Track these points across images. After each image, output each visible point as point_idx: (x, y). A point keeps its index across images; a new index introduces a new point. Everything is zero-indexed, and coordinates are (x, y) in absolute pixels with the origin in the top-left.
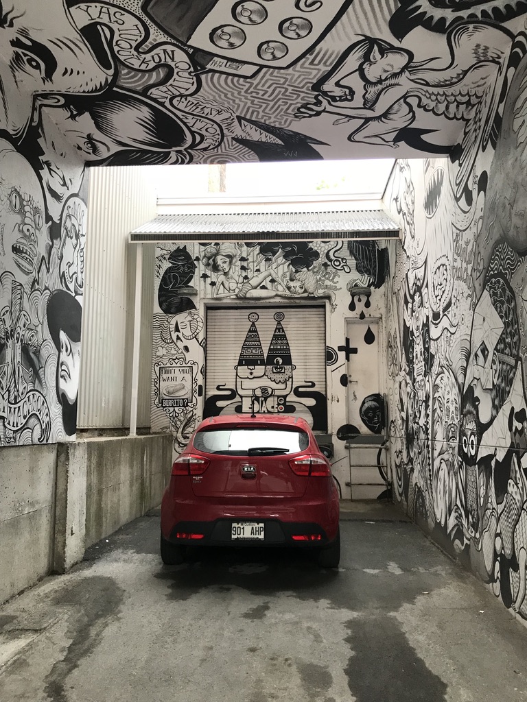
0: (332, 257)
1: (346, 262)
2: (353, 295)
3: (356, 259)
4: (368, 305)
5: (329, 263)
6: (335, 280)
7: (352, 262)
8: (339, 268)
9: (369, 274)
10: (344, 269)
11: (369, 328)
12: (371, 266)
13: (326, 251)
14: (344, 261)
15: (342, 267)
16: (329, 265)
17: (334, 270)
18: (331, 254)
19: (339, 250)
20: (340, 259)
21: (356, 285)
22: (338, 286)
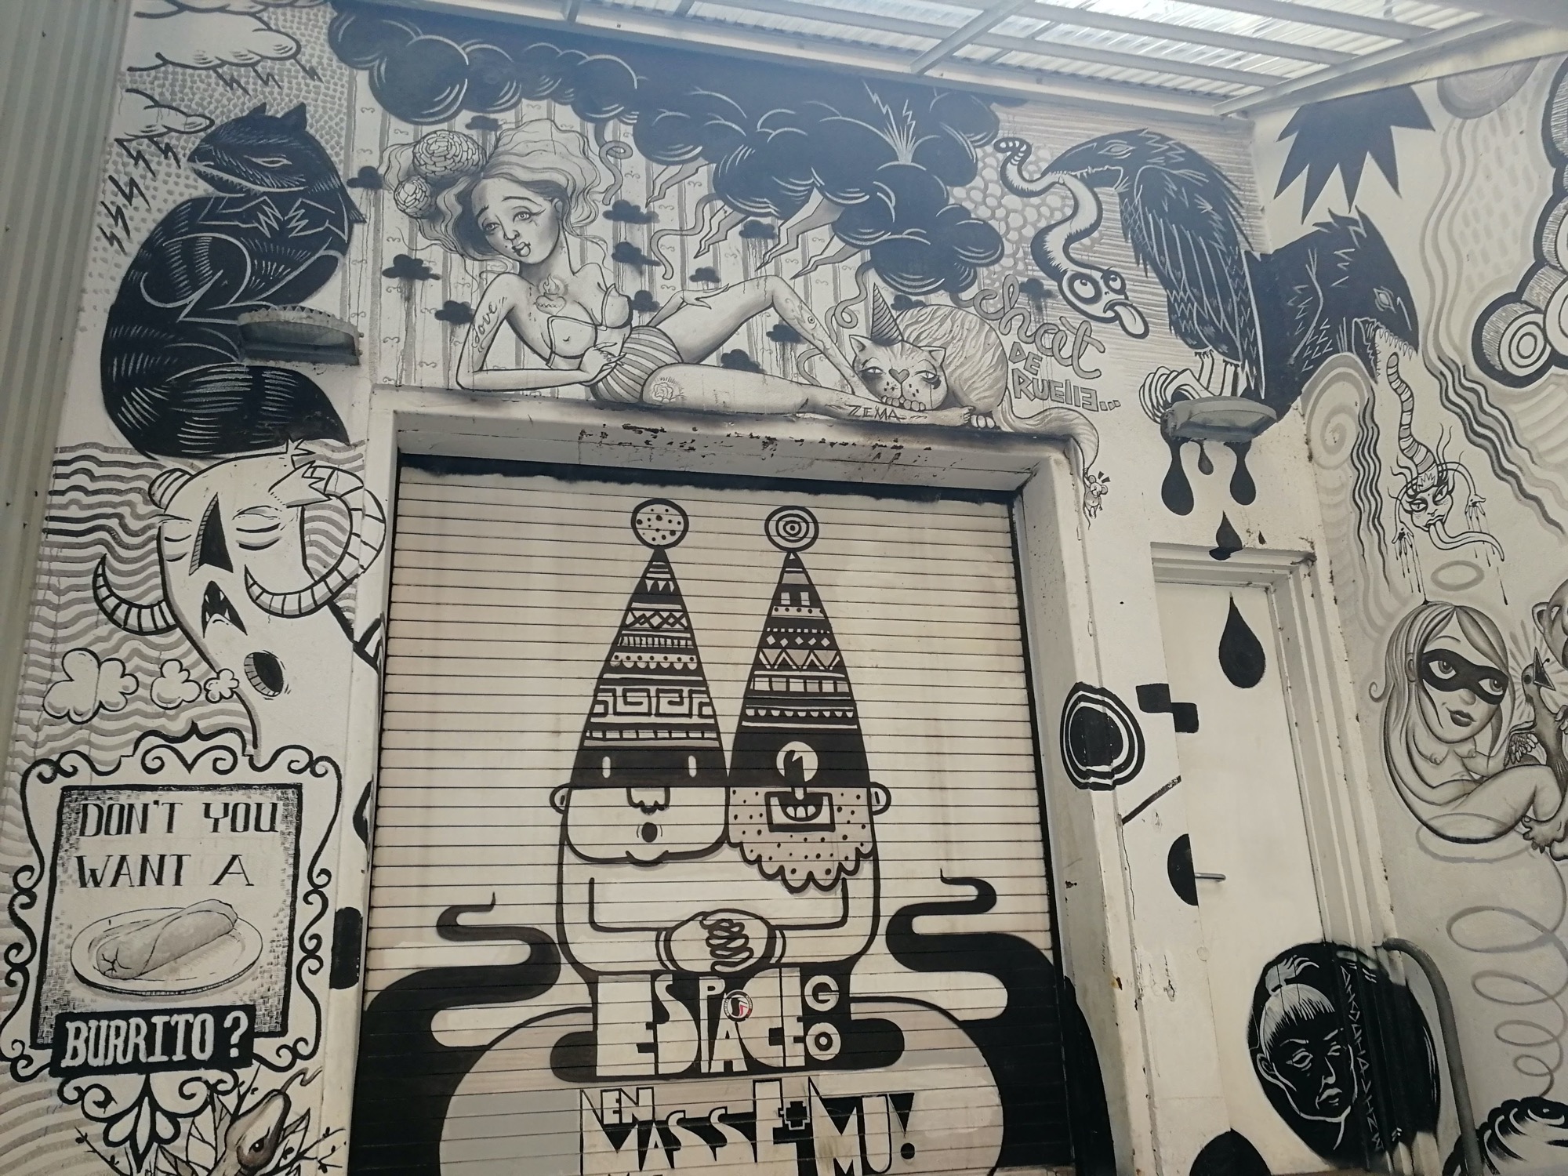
0: (1059, 259)
1: (1122, 291)
2: (1175, 443)
3: (1166, 282)
4: (1243, 489)
5: (1050, 284)
6: (1087, 362)
7: (1150, 293)
8: (1096, 309)
9: (1232, 354)
10: (1118, 317)
11: (1233, 610)
12: (1230, 318)
13: (1030, 232)
14: (1117, 285)
15: (1111, 306)
16: (1049, 294)
17: (1076, 320)
18: (1054, 243)
19: (1087, 233)
20: (1097, 275)
21: (1178, 395)
22: (1105, 390)
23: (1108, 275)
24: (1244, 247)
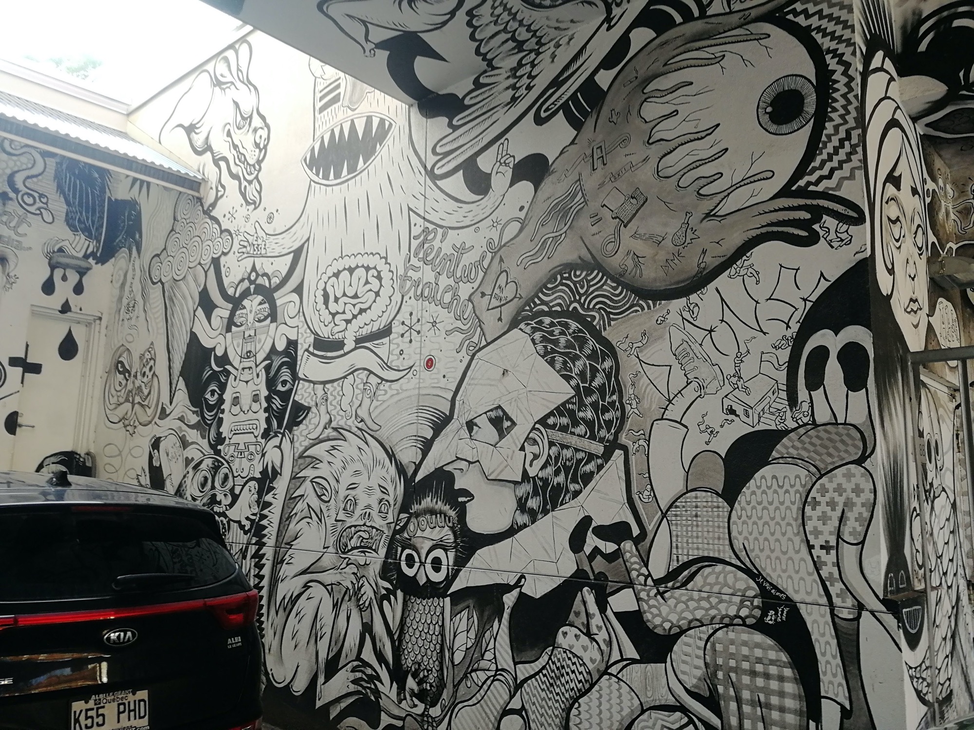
0: (20, 185)
1: (46, 204)
2: (53, 267)
3: (68, 203)
4: (78, 289)
5: (12, 195)
6: (20, 230)
7: (59, 206)
8: (32, 209)
9: (90, 236)
10: (41, 214)
11: (70, 331)
12: (93, 222)
13: (9, 172)
14: (44, 200)
15: (39, 209)
16: (11, 199)
17: (21, 211)
18: (19, 179)
19: (36, 176)
20: (36, 195)
21: (61, 250)
22: (25, 241)
23: (41, 196)
24: (108, 194)
